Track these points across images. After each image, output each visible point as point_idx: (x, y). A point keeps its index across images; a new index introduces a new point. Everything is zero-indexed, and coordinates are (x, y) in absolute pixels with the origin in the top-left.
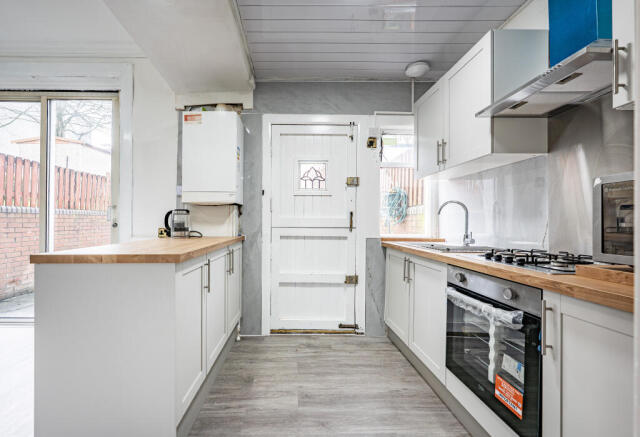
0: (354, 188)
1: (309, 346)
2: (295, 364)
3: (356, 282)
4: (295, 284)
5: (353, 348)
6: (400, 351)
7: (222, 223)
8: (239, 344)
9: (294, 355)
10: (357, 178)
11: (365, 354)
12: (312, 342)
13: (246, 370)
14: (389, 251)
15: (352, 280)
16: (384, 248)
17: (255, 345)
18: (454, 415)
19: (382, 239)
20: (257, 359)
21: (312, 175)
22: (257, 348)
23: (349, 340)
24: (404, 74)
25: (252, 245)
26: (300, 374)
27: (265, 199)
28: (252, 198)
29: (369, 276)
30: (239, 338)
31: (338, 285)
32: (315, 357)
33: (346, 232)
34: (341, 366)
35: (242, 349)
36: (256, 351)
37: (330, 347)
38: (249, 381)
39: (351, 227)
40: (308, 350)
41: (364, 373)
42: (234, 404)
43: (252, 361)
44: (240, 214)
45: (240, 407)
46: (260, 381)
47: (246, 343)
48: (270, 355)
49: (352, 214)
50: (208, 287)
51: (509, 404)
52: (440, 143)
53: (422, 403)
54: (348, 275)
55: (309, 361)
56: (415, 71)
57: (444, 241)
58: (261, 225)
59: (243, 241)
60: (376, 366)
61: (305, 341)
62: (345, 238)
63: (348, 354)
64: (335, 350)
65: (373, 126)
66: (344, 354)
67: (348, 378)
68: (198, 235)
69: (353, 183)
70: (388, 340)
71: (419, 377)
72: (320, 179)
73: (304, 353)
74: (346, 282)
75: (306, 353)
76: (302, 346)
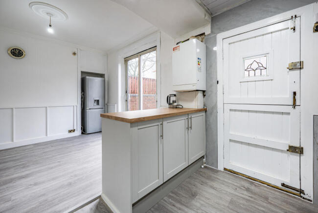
0: (297, 72)
1: (248, 190)
2: (229, 199)
3: (301, 152)
7: (192, 101)
8: (201, 170)
9: (233, 192)
10: (301, 63)
12: (253, 188)
13: (197, 187)
15: (296, 150)
17: (211, 174)
20: (206, 183)
21: (255, 66)
22: (211, 176)
25: (211, 114)
26: (228, 207)
27: (219, 86)
28: (211, 86)
30: (203, 167)
33: (289, 109)
35: (201, 173)
36: (209, 178)
38: (194, 195)
39: (294, 105)
40: (245, 193)
42: (178, 205)
43: (203, 183)
44: (204, 96)
45: (180, 209)
46: (199, 199)
47: (206, 171)
48: (215, 185)
49: (295, 93)
50: (162, 136)
54: (291, 145)
55: (241, 202)
58: (217, 102)
59: (206, 111)
61: (247, 185)
62: (288, 114)
68: (181, 107)
69: (297, 67)
72: (262, 68)
73: (241, 193)
74: (288, 150)
75: (243, 194)
76: (242, 188)
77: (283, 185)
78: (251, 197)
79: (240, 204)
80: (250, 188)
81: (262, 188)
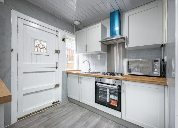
0: (58, 54)
1: (43, 116)
3: (59, 86)
4: (32, 93)
5: (61, 109)
6: (74, 103)
9: (39, 124)
10: (59, 51)
11: (66, 109)
12: (43, 114)
14: (69, 75)
15: (57, 86)
16: (67, 74)
18: (97, 114)
19: (67, 71)
23: (58, 107)
24: (73, 22)
27: (13, 54)
29: (63, 83)
31: (52, 89)
32: (49, 119)
33: (55, 69)
34: (62, 117)
37: (52, 113)
39: (57, 68)
40: (44, 118)
41: (70, 115)
49: (57, 63)
51: (114, 105)
52: (86, 45)
53: (89, 115)
54: (56, 84)
55: (48, 122)
56: (77, 23)
57: (81, 70)
60: (72, 111)
61: (40, 115)
62: (55, 71)
63: (61, 112)
64: (55, 113)
65: (64, 34)
66: (60, 112)
67: (67, 120)
69: (57, 52)
70: (69, 102)
71: (84, 109)
72: (44, 48)
73: (43, 120)
74: (55, 87)
75: (44, 120)
76: (40, 118)
77: (53, 103)
78: (48, 117)
79: (49, 123)
80: (43, 115)
81: (46, 111)
